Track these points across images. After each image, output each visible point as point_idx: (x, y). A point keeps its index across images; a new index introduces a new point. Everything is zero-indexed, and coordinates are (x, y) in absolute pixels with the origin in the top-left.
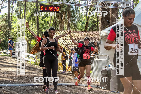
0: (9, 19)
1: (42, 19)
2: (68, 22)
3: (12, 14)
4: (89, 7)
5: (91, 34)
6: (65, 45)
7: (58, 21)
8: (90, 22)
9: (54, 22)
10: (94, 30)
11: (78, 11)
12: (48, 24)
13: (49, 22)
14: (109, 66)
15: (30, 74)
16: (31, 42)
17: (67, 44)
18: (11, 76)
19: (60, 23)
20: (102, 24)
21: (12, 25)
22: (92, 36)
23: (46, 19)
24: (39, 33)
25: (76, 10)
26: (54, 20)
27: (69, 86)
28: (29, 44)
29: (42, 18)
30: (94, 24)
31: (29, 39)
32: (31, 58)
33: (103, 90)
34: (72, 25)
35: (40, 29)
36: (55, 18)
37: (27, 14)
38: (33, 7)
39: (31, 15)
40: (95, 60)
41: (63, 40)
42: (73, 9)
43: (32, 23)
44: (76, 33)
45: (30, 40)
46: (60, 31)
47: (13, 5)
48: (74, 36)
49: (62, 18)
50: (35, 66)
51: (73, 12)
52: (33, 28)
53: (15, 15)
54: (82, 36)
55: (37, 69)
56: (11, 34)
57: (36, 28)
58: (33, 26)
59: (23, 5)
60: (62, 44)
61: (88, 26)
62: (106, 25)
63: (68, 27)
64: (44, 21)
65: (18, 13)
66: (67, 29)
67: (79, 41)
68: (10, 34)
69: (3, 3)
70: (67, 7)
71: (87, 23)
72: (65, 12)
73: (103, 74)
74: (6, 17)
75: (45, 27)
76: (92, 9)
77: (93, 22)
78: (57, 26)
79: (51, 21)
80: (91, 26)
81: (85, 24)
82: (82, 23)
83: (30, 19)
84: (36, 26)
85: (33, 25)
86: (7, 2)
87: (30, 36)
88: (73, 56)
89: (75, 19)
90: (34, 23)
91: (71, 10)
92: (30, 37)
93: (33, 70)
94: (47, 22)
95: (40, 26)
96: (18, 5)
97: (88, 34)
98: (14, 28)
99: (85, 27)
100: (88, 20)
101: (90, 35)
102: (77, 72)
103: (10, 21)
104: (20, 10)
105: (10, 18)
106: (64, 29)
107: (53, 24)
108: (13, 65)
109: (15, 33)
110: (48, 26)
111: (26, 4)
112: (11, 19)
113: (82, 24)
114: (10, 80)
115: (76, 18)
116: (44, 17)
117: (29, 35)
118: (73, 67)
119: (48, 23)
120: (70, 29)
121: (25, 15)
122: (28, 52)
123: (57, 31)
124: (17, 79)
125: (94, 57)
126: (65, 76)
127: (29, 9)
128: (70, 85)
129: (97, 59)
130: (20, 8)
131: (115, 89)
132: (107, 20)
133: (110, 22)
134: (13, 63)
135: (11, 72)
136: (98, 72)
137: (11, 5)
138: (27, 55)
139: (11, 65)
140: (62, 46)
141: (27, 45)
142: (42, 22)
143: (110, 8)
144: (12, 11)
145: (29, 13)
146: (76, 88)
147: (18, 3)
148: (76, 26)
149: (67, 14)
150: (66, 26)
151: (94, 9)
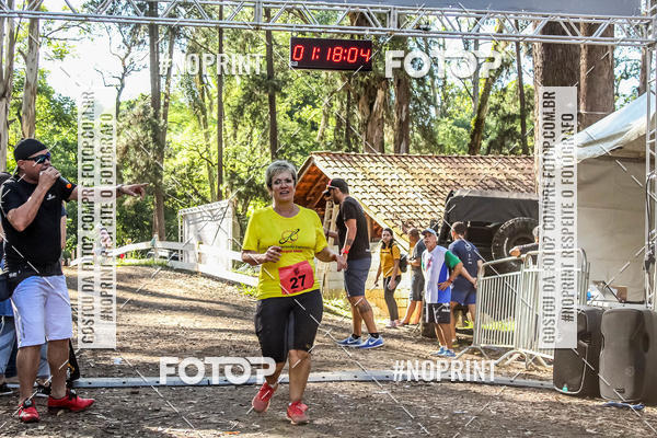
0: (156, 116)
1: (290, 114)
2: (400, 122)
3: (166, 97)
5: (499, 165)
6: (390, 216)
7: (358, 116)
8: (491, 121)
9: (339, 124)
10: (507, 151)
12: (314, 133)
13: (321, 124)
14: (589, 298)
16: (245, 209)
17: (399, 210)
18: (170, 345)
19: (366, 125)
21: (167, 138)
22: (502, 177)
23: (307, 113)
27: (421, 385)
28: (239, 217)
29: (289, 108)
30: (507, 127)
31: (239, 194)
32: (250, 271)
33: (566, 400)
34: (417, 135)
35: (283, 152)
36: (345, 106)
37: (227, 95)
39: (244, 96)
40: (527, 270)
41: (381, 195)
43: (248, 129)
44: (435, 165)
45: (245, 198)
46: (369, 159)
47: (171, 57)
48: (428, 176)
49: (375, 106)
52: (253, 152)
53: (182, 101)
54: (462, 176)
56: (166, 177)
57: (268, 150)
58: (255, 143)
60: (376, 210)
61: (483, 138)
63: (397, 143)
64: (299, 121)
65: (191, 92)
66: (397, 149)
67: (451, 194)
68: (161, 177)
69: (130, 51)
71: (479, 122)
74: (144, 107)
75: (301, 144)
78: (355, 137)
79: (327, 116)
80: (493, 136)
81: (468, 127)
82: (455, 124)
83: (242, 114)
84: (269, 143)
85: (255, 139)
86: (148, 48)
87: (242, 182)
88: (430, 260)
89: (427, 109)
90: (256, 132)
92: (242, 189)
94: (312, 123)
95: (282, 142)
97: (486, 165)
98: (176, 153)
99: (469, 141)
100: (480, 110)
101: (493, 171)
103: (162, 124)
104: (201, 78)
105: (161, 111)
106: (383, 152)
107: (336, 130)
108: (179, 301)
109: (180, 172)
110: (316, 139)
112: (165, 117)
113: (455, 128)
115: (429, 103)
116: (298, 104)
117: (240, 179)
118: (430, 306)
119: (316, 129)
120: (407, 151)
121: (220, 97)
122: (234, 248)
123: (355, 159)
126: (395, 343)
131: (622, 391)
133: (582, 111)
135: (171, 331)
138: (234, 261)
139: (169, 301)
140: (379, 219)
141: (231, 220)
142: (293, 127)
144: (167, 83)
145: (236, 92)
146: (452, 393)
147: (193, 50)
148: (431, 137)
149: (392, 90)
150: (392, 137)
151: (505, 65)
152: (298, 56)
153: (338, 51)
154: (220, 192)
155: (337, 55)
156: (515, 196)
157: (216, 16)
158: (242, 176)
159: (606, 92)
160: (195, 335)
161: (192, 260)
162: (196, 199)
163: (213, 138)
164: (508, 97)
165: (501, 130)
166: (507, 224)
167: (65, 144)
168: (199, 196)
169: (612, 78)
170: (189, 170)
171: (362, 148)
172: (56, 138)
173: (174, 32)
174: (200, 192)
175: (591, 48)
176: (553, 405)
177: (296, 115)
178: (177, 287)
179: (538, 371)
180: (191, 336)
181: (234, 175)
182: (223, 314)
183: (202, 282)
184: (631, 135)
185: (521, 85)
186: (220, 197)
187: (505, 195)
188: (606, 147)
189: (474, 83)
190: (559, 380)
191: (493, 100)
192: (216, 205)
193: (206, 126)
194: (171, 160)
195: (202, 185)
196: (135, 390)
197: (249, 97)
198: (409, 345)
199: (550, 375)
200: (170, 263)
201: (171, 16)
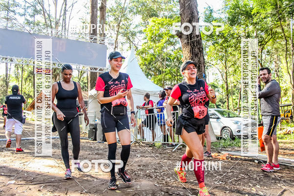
0: (6, 79)
3: (9, 75)
10: (84, 90)
14: (96, 121)
20: (91, 85)
33: (90, 141)
38: (30, 69)
45: (27, 98)
50: (31, 121)
52: (29, 88)
59: (21, 67)
65: (15, 74)
73: (91, 127)
77: (84, 83)
87: (26, 95)
96: (15, 67)
121: (22, 76)
127: (26, 70)
130: (18, 70)
131: (101, 139)
137: (9, 67)
143: (97, 73)
145: (26, 74)
147: (16, 65)
151: (84, 72)
164: (85, 79)
176: (87, 142)
189: (78, 75)
190: (89, 137)
191: (82, 79)
193: (19, 82)
197: (29, 76)
199: (87, 136)
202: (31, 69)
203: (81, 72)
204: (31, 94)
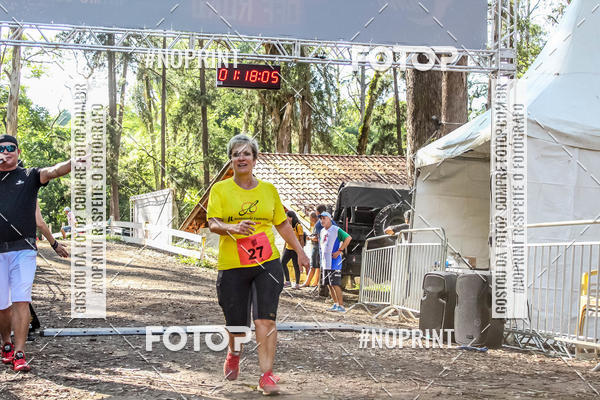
0: (113, 122)
1: (219, 122)
2: (304, 129)
3: (121, 108)
4: (367, 81)
5: (380, 163)
6: (295, 202)
7: (271, 124)
8: (374, 129)
9: (256, 130)
10: (386, 152)
11: (333, 92)
13: (243, 129)
14: (448, 266)
15: (186, 297)
16: (183, 197)
17: (302, 197)
18: (122, 302)
19: (278, 131)
20: (417, 129)
21: (122, 140)
22: (382, 172)
23: (232, 121)
24: (210, 166)
25: (328, 91)
26: (256, 123)
27: (318, 334)
28: (177, 202)
29: (217, 118)
30: (386, 134)
31: (178, 185)
32: (186, 245)
34: (317, 139)
35: (213, 151)
36: (261, 116)
37: (169, 107)
38: (189, 82)
39: (182, 108)
40: (400, 244)
41: (288, 186)
42: (319, 87)
43: (186, 134)
44: (330, 162)
45: (182, 187)
46: (279, 158)
47: (124, 76)
48: (325, 171)
49: (284, 116)
50: (201, 270)
51: (320, 95)
52: (189, 152)
53: (133, 111)
54: (352, 172)
55: (208, 280)
56: (121, 171)
57: (201, 150)
58: (190, 144)
59: (157, 78)
60: (285, 197)
61: (368, 142)
62: (430, 132)
63: (302, 145)
64: (225, 127)
65: (141, 105)
66: (302, 150)
67: (342, 185)
68: (117, 171)
69: (92, 72)
70: (299, 80)
71: (365, 129)
72: (292, 95)
73: (430, 289)
76: (379, 85)
77: (385, 127)
78: (269, 140)
79: (247, 124)
80: (376, 141)
81: (356, 133)
82: (346, 131)
83: (180, 122)
84: (201, 144)
85: (191, 141)
86: (107, 69)
87: (180, 175)
88: (326, 236)
89: (325, 119)
90: (192, 136)
91: (313, 90)
92: (180, 180)
93: (193, 284)
94: (236, 129)
95: (212, 144)
96: (140, 78)
97: (370, 163)
98: (128, 152)
99: (357, 144)
100: (365, 121)
101: (375, 168)
102: (338, 288)
103: (117, 129)
104: (148, 93)
105: (117, 119)
106: (290, 152)
107: (254, 135)
108: (129, 268)
109: (131, 167)
111: (167, 75)
113: (347, 134)
114: (122, 315)
115: (327, 114)
116: (224, 114)
117: (179, 173)
118: (326, 271)
120: (310, 152)
121: (163, 109)
122: (174, 227)
123: (268, 157)
124: (143, 311)
125: (396, 237)
126: (299, 301)
127: (175, 89)
128: (321, 330)
129: (405, 243)
130: (148, 87)
131: (471, 338)
132: (434, 117)
133: (443, 122)
134: (127, 261)
135: (123, 292)
136: (409, 283)
137: (118, 78)
138: (173, 237)
139: (122, 268)
140: (287, 204)
141: (171, 204)
142: (220, 132)
144: (122, 97)
145: (176, 103)
146: (341, 339)
147: (142, 73)
148: (328, 140)
149: (298, 104)
150: (297, 140)
151: (385, 86)
152: (223, 77)
153: (254, 74)
154: (163, 183)
155: (253, 76)
156: (391, 187)
157: (160, 45)
158: (180, 170)
159: (461, 108)
160: (142, 295)
161: (140, 236)
162: (144, 188)
163: (158, 140)
164: (387, 111)
165: (382, 136)
166: (385, 209)
167: (41, 144)
168: (146, 186)
169: (466, 98)
170: (138, 165)
171: (273, 149)
172: (34, 140)
173: (128, 57)
174: (148, 182)
175: (450, 74)
177: (223, 123)
178: (127, 257)
179: (408, 322)
180: (138, 296)
181: (174, 169)
182: (164, 278)
183: (148, 253)
184: (479, 141)
185: (397, 102)
186: (163, 186)
187: (384, 186)
188: (460, 150)
189: (361, 99)
191: (376, 112)
192: (159, 193)
193: (152, 131)
194: (124, 157)
195: (149, 177)
196: (93, 338)
197: (186, 109)
198: (309, 302)
199: (417, 325)
200: (122, 238)
201: (125, 45)
202: (192, 82)
203: (373, 87)
204: (194, 174)
